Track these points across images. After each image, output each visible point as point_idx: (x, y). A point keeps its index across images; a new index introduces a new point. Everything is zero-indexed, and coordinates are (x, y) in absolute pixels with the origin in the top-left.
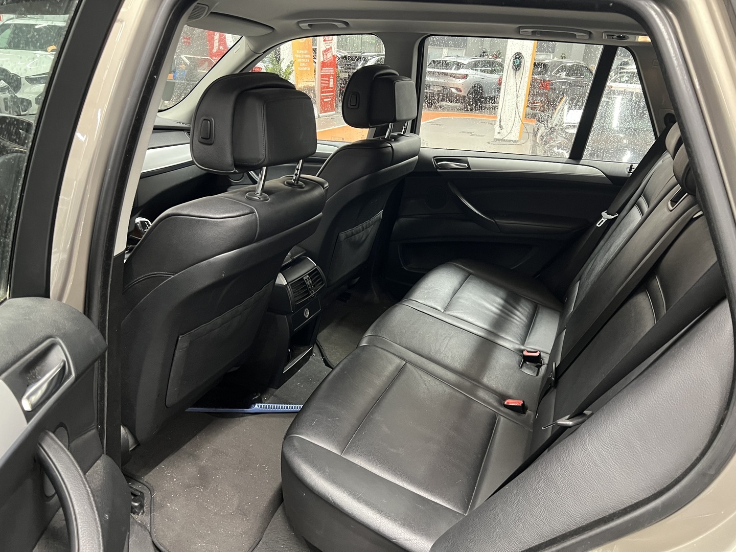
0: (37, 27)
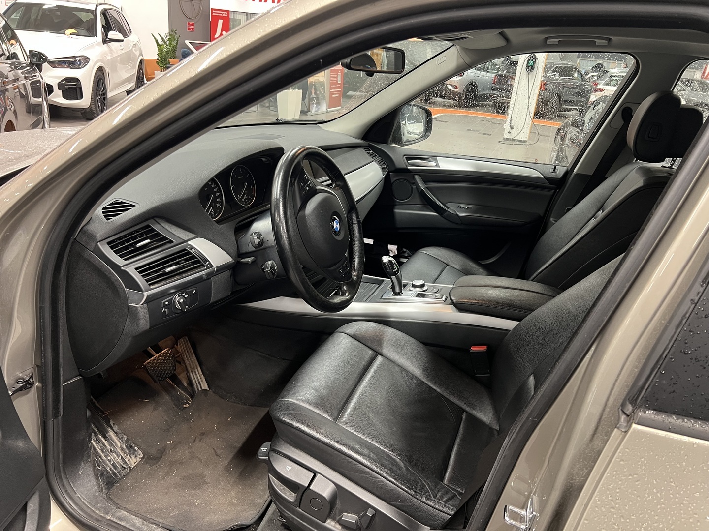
0: (45, 7)
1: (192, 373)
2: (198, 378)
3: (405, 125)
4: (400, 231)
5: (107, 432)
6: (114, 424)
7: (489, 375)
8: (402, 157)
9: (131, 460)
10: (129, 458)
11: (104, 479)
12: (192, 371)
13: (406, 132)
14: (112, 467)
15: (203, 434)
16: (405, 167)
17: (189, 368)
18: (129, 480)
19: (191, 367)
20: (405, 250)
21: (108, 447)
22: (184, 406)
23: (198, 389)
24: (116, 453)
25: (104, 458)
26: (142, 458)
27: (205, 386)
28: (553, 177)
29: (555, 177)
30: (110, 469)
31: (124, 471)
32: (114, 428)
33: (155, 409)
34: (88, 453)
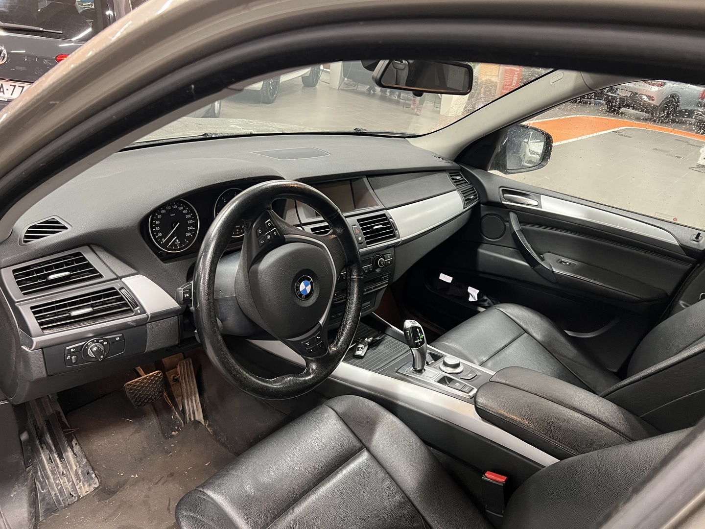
1: (188, 401)
2: (193, 407)
3: (527, 143)
4: (482, 275)
5: (66, 451)
6: (76, 444)
7: (502, 516)
8: (497, 188)
9: (83, 487)
10: (82, 485)
11: (43, 505)
12: (187, 398)
13: (527, 151)
14: (57, 492)
15: (172, 475)
16: (500, 201)
17: (185, 394)
18: (70, 511)
19: (187, 393)
20: (485, 298)
21: (61, 469)
22: (173, 433)
23: (190, 419)
24: (67, 477)
25: (52, 481)
26: (96, 489)
27: (199, 416)
28: (693, 246)
29: (696, 247)
30: (55, 494)
31: (71, 499)
32: (74, 449)
33: (137, 431)
34: (24, 477)
